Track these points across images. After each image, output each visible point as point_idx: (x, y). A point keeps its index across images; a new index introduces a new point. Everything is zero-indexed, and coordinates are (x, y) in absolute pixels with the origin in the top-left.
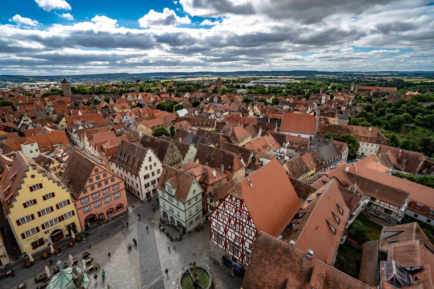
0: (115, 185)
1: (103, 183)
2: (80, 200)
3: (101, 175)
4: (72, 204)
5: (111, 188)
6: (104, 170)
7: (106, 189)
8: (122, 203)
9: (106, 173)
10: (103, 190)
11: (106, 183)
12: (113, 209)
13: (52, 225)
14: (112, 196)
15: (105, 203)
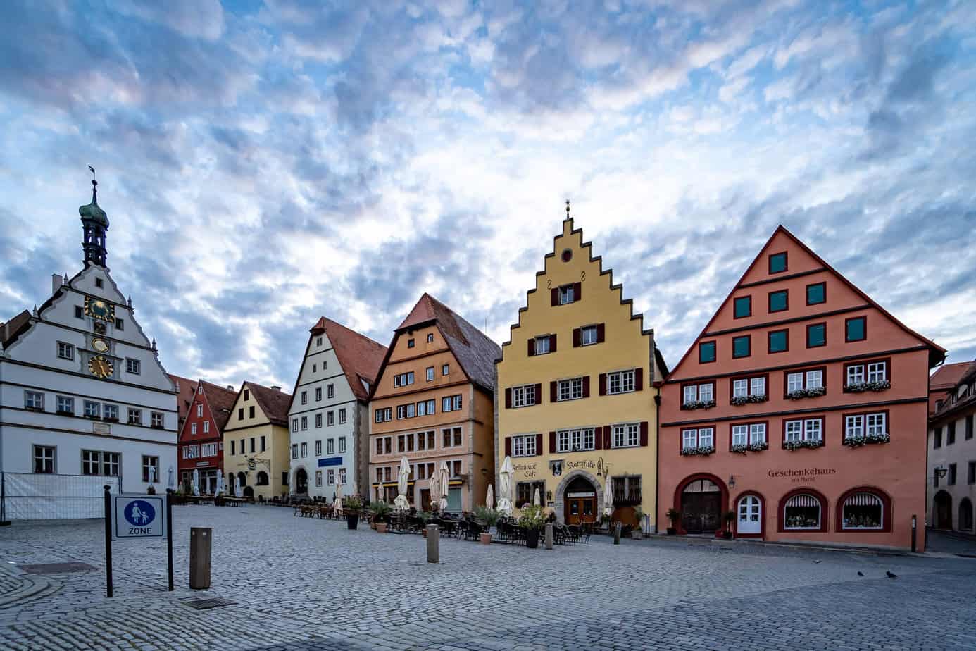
0: (864, 360)
1: (797, 334)
2: (678, 387)
3: (797, 290)
4: (649, 393)
5: (835, 371)
6: (817, 267)
7: (804, 368)
8: (890, 490)
9: (824, 284)
10: (789, 370)
11: (816, 337)
12: (824, 500)
13: (574, 450)
14: (834, 420)
15: (784, 446)
